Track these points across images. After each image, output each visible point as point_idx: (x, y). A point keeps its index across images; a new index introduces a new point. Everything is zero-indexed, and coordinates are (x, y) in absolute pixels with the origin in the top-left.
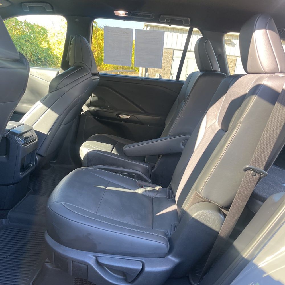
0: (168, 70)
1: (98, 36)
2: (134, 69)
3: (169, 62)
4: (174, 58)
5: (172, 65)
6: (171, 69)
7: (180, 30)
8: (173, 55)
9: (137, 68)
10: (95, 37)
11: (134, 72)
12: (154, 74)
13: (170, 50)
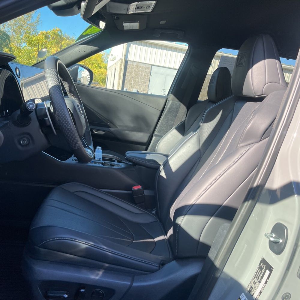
0: (146, 86)
1: (63, 46)
2: (98, 82)
3: (147, 77)
4: (151, 74)
5: (149, 81)
6: (149, 85)
7: (158, 45)
8: (151, 71)
9: (100, 81)
10: (60, 46)
11: (98, 84)
12: (131, 89)
13: (148, 65)
